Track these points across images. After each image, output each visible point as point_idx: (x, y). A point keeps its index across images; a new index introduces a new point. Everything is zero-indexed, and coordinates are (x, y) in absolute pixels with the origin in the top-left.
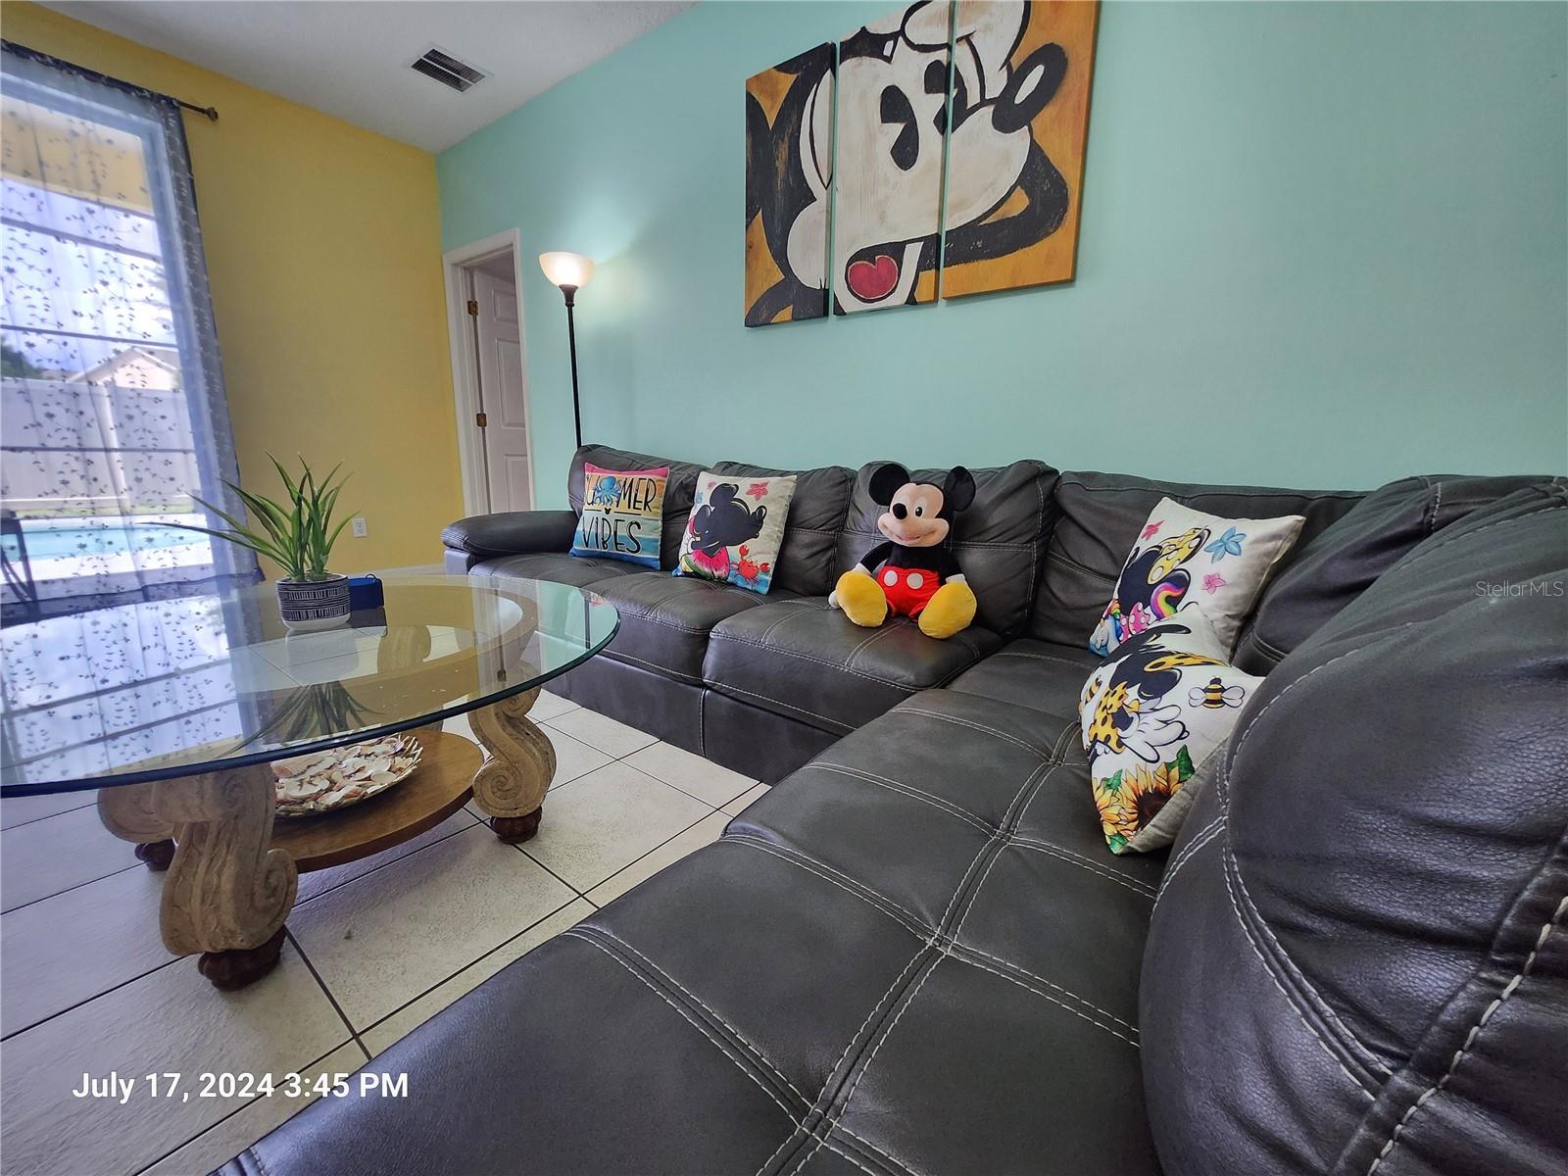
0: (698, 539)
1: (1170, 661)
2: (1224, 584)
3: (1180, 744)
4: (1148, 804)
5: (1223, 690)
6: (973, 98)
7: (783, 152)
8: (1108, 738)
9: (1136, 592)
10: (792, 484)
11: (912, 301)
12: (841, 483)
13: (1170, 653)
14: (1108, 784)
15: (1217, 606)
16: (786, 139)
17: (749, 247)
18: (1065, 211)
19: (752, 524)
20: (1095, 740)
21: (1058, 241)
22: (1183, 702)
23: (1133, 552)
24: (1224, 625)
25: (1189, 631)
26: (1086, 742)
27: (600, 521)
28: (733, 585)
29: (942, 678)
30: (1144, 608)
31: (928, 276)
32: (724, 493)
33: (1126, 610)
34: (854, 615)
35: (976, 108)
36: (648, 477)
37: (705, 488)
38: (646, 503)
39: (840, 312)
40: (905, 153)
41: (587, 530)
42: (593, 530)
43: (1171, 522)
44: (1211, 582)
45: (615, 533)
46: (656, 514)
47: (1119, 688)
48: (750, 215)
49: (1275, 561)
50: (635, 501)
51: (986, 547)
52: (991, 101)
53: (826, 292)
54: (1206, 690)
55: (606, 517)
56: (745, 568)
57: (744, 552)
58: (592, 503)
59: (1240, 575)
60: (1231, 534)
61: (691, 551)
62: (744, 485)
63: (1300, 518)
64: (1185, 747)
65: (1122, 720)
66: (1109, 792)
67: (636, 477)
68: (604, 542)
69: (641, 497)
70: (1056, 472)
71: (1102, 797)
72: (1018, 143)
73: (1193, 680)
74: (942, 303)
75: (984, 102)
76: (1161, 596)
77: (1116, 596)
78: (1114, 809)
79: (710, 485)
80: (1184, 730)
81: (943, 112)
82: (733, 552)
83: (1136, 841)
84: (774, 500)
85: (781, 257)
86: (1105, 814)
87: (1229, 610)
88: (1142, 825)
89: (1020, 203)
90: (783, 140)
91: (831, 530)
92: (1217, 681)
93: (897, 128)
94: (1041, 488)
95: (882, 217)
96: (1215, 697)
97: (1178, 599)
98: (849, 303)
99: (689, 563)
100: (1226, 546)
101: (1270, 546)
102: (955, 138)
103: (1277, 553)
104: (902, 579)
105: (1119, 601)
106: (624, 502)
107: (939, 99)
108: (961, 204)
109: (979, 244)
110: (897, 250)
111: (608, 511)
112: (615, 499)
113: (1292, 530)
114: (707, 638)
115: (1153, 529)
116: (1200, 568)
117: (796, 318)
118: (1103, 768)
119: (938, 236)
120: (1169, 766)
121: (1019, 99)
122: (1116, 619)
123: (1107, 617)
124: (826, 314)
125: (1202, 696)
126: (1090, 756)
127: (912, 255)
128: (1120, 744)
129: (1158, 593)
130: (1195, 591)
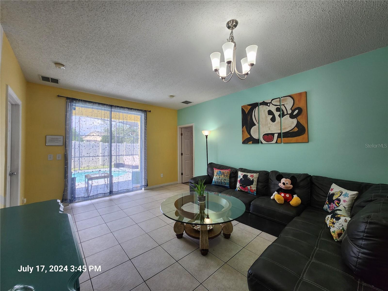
0: (241, 184)
1: (339, 216)
2: (347, 202)
3: (342, 227)
4: (339, 235)
5: (347, 220)
6: (285, 113)
7: (249, 117)
8: (332, 226)
9: (331, 201)
10: (258, 175)
11: (276, 142)
12: (266, 174)
13: (339, 214)
14: (333, 232)
15: (346, 205)
16: (250, 115)
17: (243, 131)
18: (305, 131)
19: (251, 182)
20: (330, 226)
21: (305, 136)
22: (342, 221)
23: (329, 193)
24: (348, 208)
25: (341, 211)
26: (328, 226)
27: (218, 179)
28: (249, 193)
29: (298, 214)
30: (333, 204)
31: (279, 139)
32: (245, 176)
33: (330, 204)
34: (278, 202)
35: (286, 115)
36: (227, 171)
37: (240, 175)
38: (227, 176)
39: (262, 143)
40: (273, 120)
41: (216, 180)
42: (217, 180)
43: (335, 189)
44: (344, 201)
45: (221, 181)
46: (228, 178)
47: (332, 219)
48: (243, 126)
49: (355, 198)
50: (225, 175)
51: (299, 189)
52: (289, 114)
53: (259, 140)
54: (344, 220)
55: (219, 178)
56: (251, 190)
57: (251, 187)
58: (216, 175)
59: (349, 200)
60: (346, 193)
61: (240, 186)
62: (249, 175)
63: (358, 192)
64: (343, 227)
65: (333, 223)
66: (333, 233)
67: (225, 171)
68: (219, 183)
69: (226, 175)
70: (311, 176)
71: (333, 234)
72: (295, 121)
73: (342, 219)
74: (282, 143)
75: (287, 114)
76: (336, 202)
77: (327, 201)
78: (335, 236)
79: (242, 174)
80: (342, 225)
81: (280, 114)
82: (249, 187)
83: (338, 240)
84: (255, 178)
85: (249, 133)
86: (333, 236)
87: (348, 206)
88: (339, 238)
89: (296, 129)
90: (249, 115)
91: (265, 183)
92: (346, 219)
93: (271, 116)
94: (309, 179)
95: (269, 129)
96: (346, 221)
97: (339, 203)
98: (263, 142)
99: (239, 189)
100: (346, 195)
101: (353, 196)
102: (283, 119)
103: (355, 197)
104: (285, 195)
105: (328, 202)
106: (223, 176)
107: (279, 113)
108: (285, 129)
109: (289, 135)
110: (273, 134)
111: (220, 177)
112: (221, 175)
113: (357, 194)
114: (250, 204)
115: (332, 190)
116: (342, 198)
117: (253, 143)
118: (332, 230)
119: (281, 133)
120: (341, 230)
121: (294, 114)
122: (328, 205)
123: (326, 204)
124: (259, 143)
125: (344, 221)
126: (329, 228)
127: (276, 136)
128: (334, 226)
129: (335, 202)
130: (342, 202)
